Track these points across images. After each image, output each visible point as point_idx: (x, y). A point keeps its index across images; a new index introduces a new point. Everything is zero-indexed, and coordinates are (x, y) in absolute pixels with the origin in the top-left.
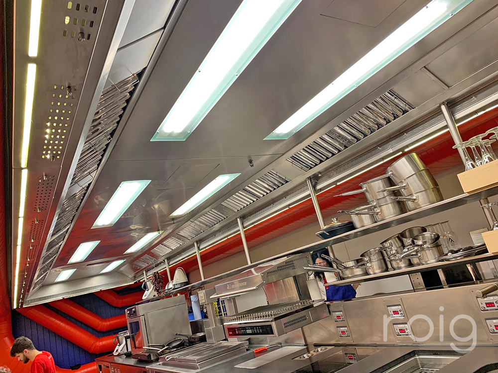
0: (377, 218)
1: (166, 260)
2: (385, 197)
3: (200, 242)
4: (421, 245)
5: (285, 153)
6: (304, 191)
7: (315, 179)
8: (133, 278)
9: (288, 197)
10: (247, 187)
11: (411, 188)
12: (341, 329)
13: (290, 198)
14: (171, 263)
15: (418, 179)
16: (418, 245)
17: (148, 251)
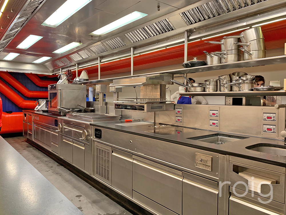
0: (223, 61)
1: (77, 64)
2: (232, 50)
3: (102, 57)
4: (244, 80)
5: (180, 9)
6: (181, 39)
7: (190, 32)
8: (52, 71)
9: (168, 41)
10: (146, 27)
11: (251, 47)
12: (178, 118)
13: (170, 41)
14: (80, 67)
15: (257, 43)
16: (243, 80)
17: (67, 56)
